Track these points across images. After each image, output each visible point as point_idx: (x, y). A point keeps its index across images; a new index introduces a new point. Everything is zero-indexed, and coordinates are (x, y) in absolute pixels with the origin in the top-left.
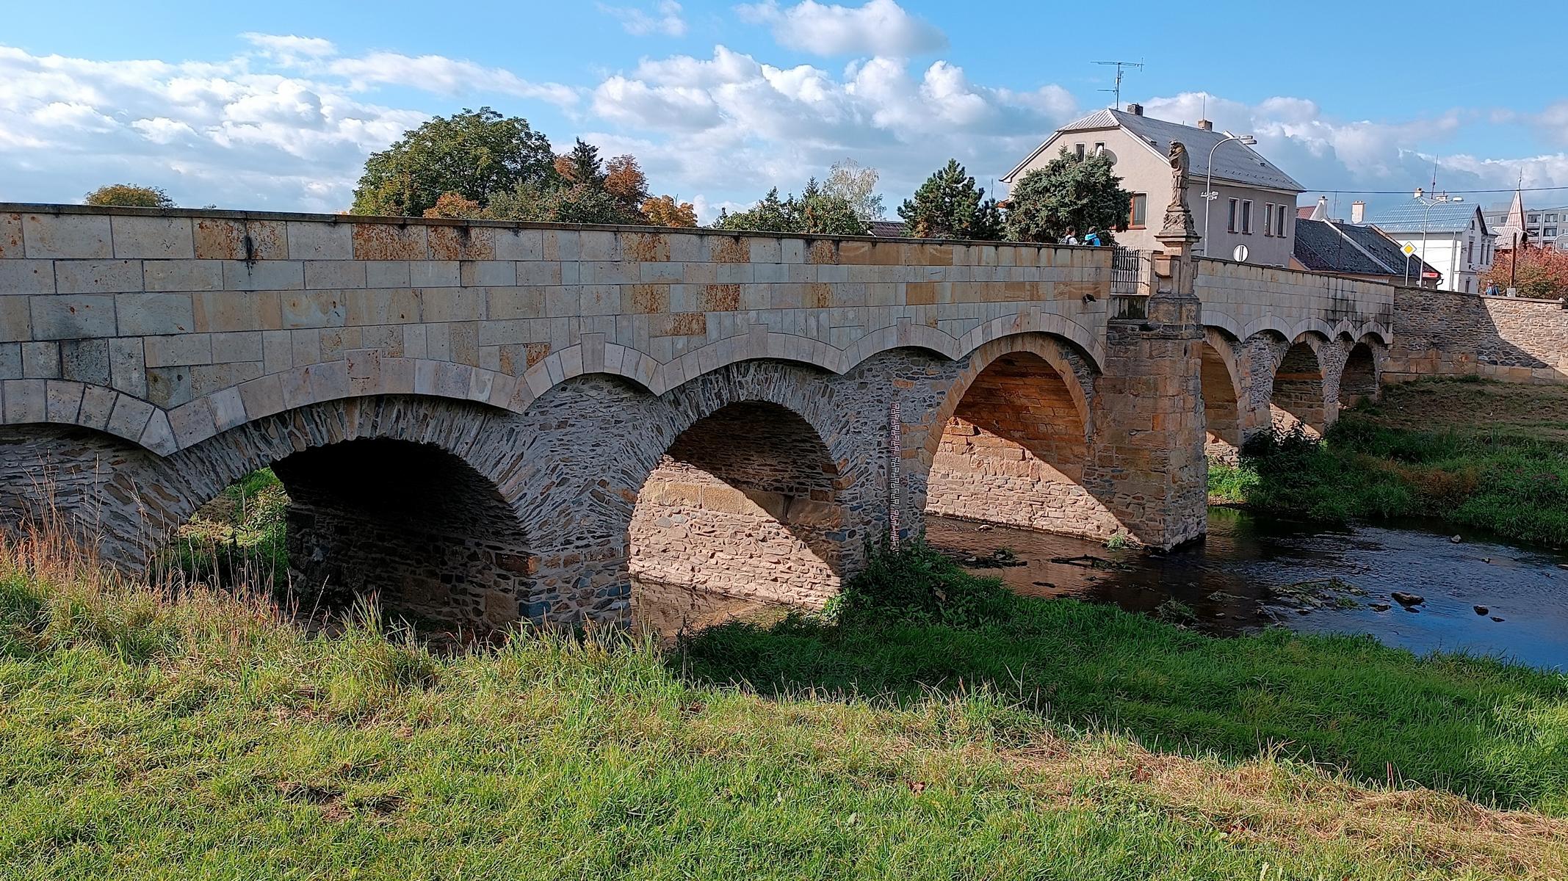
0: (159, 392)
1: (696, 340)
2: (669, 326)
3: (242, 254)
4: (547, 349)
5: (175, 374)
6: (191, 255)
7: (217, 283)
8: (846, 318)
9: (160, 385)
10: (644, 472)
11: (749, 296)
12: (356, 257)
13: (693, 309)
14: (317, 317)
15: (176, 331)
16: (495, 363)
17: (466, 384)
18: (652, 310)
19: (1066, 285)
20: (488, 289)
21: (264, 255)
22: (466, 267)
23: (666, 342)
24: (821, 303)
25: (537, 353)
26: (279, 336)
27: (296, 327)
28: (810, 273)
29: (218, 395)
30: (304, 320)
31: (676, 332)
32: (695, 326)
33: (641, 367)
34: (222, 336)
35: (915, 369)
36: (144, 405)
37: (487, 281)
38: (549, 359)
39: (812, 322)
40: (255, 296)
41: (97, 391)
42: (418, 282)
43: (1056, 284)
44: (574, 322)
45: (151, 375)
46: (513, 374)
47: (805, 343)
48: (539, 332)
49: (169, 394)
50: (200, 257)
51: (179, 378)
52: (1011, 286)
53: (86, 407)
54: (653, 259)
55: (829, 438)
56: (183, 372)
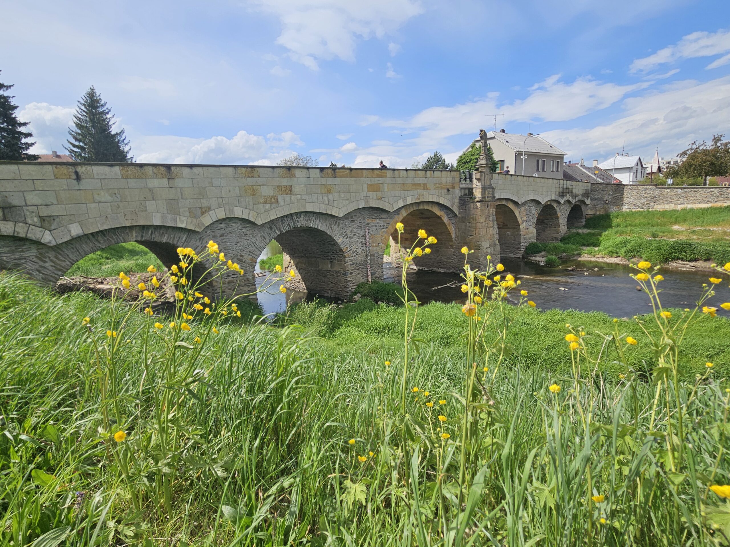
0: (46, 224)
1: (274, 206)
2: (262, 201)
3: (74, 177)
4: (209, 209)
5: (52, 218)
6: (53, 178)
7: (65, 187)
8: (340, 197)
9: (46, 222)
10: (259, 252)
11: (296, 189)
12: (123, 177)
13: (272, 194)
14: (109, 198)
15: (50, 203)
16: (187, 214)
17: (175, 221)
18: (253, 195)
19: (439, 184)
20: (181, 188)
21: (84, 177)
22: (170, 181)
23: (261, 206)
24: (329, 191)
25: (205, 210)
26: (93, 205)
27: (100, 202)
28: (323, 181)
29: (71, 225)
30: (103, 200)
31: (265, 203)
32: (273, 200)
33: (250, 216)
34: (70, 205)
35: (376, 215)
36: (41, 229)
37: (180, 185)
38: (210, 212)
39: (326, 199)
40: (81, 191)
41: (20, 224)
42: (150, 185)
43: (435, 184)
44: (220, 200)
45: (42, 219)
46: (195, 217)
47: (323, 206)
48: (205, 203)
49: (51, 225)
50: (57, 178)
51: (54, 220)
52: (414, 184)
53: (17, 229)
54: (252, 177)
55: (339, 240)
56: (55, 218)
